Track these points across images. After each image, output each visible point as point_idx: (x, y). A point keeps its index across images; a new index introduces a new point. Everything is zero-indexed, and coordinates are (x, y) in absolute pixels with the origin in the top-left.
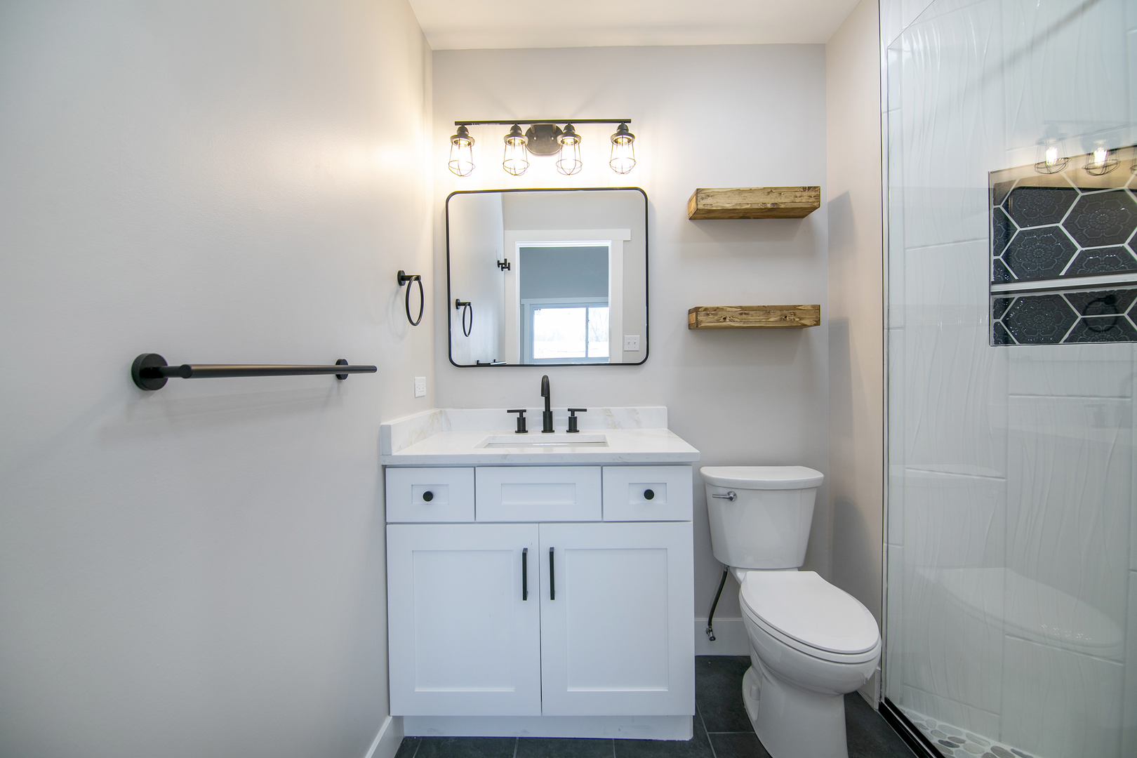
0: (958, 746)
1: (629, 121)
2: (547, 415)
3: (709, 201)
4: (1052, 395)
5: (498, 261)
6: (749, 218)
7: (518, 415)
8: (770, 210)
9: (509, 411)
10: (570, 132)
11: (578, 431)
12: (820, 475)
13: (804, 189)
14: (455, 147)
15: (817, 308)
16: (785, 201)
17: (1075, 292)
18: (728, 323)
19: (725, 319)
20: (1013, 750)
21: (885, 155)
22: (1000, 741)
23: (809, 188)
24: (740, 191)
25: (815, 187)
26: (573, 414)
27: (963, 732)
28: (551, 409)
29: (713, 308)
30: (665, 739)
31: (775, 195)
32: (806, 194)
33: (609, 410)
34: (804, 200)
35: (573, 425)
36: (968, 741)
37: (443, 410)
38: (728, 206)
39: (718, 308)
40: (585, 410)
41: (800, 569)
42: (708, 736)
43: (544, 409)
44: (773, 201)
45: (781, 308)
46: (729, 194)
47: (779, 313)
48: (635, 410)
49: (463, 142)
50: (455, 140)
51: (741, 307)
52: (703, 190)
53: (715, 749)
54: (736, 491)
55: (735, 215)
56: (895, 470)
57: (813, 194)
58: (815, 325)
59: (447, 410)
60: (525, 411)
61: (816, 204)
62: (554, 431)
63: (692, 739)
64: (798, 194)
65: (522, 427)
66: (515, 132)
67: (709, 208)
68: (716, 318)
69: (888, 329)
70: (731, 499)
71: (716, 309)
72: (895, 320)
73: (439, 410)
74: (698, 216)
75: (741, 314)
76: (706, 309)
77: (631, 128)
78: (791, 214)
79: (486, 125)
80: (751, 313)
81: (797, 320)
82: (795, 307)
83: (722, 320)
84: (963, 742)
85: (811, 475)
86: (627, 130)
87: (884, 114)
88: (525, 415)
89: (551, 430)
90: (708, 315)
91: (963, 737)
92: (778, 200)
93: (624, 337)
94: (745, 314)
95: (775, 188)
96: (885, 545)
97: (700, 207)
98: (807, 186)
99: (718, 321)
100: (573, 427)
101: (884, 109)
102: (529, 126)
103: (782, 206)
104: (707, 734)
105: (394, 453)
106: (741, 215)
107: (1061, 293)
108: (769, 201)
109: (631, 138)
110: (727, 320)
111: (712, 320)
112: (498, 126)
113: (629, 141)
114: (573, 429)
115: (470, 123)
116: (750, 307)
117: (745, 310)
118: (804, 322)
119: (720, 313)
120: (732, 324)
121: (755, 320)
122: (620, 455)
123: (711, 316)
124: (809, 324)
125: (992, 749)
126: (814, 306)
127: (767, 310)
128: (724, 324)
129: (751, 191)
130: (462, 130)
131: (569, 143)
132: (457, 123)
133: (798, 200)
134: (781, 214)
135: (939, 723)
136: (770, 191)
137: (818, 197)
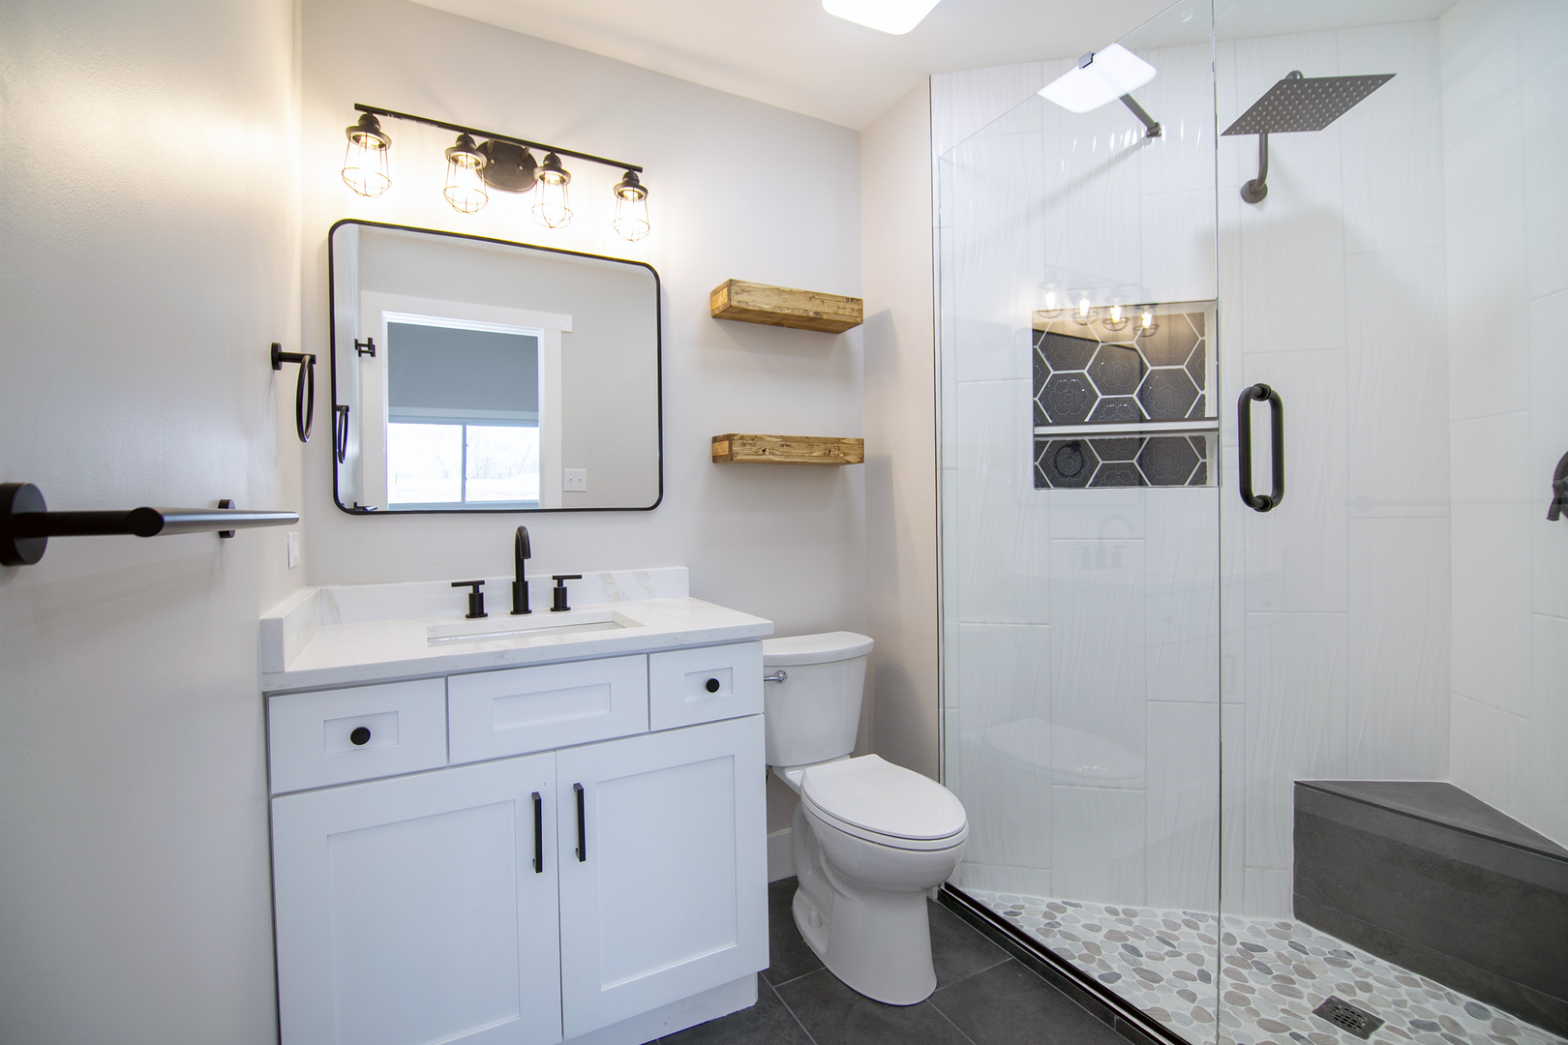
0: (1021, 913)
1: (640, 170)
2: (521, 587)
3: (744, 297)
4: (1086, 539)
5: (356, 341)
6: (782, 325)
7: (470, 589)
8: (811, 319)
9: (454, 585)
10: (553, 164)
11: (569, 609)
12: (870, 640)
13: (847, 299)
14: (353, 144)
15: (861, 443)
16: (828, 311)
17: (1097, 438)
18: (768, 457)
19: (764, 451)
20: (1063, 902)
21: (936, 275)
22: (1051, 896)
23: (852, 299)
24: (780, 291)
25: (858, 300)
26: (560, 583)
27: (1020, 897)
28: (526, 578)
29: (750, 436)
30: (725, 1014)
31: (818, 302)
32: (849, 305)
33: (609, 574)
34: (846, 313)
35: (561, 601)
36: (1027, 906)
37: (324, 588)
38: (767, 308)
39: (756, 436)
40: (580, 577)
41: (853, 755)
42: (775, 991)
43: (514, 578)
44: (816, 309)
45: (825, 441)
46: (768, 292)
47: (823, 446)
48: (646, 573)
49: (372, 140)
50: (354, 135)
51: (782, 437)
52: (738, 282)
53: (788, 1003)
54: (785, 670)
55: (769, 319)
56: (950, 625)
57: (856, 307)
58: (859, 462)
59: (331, 588)
60: (483, 583)
61: (859, 320)
62: (530, 612)
63: (758, 1002)
64: (841, 305)
65: (477, 608)
66: (465, 144)
67: (744, 306)
68: (754, 449)
69: (942, 469)
70: (780, 681)
71: (754, 438)
72: (948, 460)
73: (319, 588)
74: (726, 314)
75: (782, 446)
76: (742, 438)
77: (643, 179)
78: (830, 327)
79: (414, 123)
80: (793, 444)
81: (842, 455)
82: (839, 441)
83: (761, 452)
84: (1023, 907)
85: (859, 641)
86: (638, 181)
87: (935, 230)
88: (482, 588)
89: (527, 611)
90: (745, 445)
91: (1021, 903)
92: (821, 309)
93: (563, 472)
94: (787, 445)
95: (818, 294)
96: (941, 710)
97: (734, 303)
98: (850, 296)
99: (756, 454)
100: (560, 602)
101: (936, 225)
102: (484, 140)
103: (825, 317)
104: (773, 988)
105: (289, 668)
106: (776, 321)
107: (1087, 438)
108: (811, 308)
109: (643, 193)
110: (767, 453)
111: (749, 452)
112: (435, 128)
113: (640, 197)
114: (561, 605)
115: (384, 113)
116: (792, 437)
117: (787, 441)
118: (848, 458)
119: (758, 443)
120: (773, 458)
121: (798, 454)
122: (675, 636)
123: (748, 447)
124: (853, 461)
125: (1047, 906)
126: (858, 440)
127: (809, 442)
128: (764, 457)
129: (791, 292)
130: (369, 120)
131: (552, 181)
132: (358, 107)
133: (841, 312)
134: (819, 326)
135: (998, 894)
136: (812, 296)
137: (861, 311)
